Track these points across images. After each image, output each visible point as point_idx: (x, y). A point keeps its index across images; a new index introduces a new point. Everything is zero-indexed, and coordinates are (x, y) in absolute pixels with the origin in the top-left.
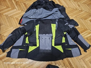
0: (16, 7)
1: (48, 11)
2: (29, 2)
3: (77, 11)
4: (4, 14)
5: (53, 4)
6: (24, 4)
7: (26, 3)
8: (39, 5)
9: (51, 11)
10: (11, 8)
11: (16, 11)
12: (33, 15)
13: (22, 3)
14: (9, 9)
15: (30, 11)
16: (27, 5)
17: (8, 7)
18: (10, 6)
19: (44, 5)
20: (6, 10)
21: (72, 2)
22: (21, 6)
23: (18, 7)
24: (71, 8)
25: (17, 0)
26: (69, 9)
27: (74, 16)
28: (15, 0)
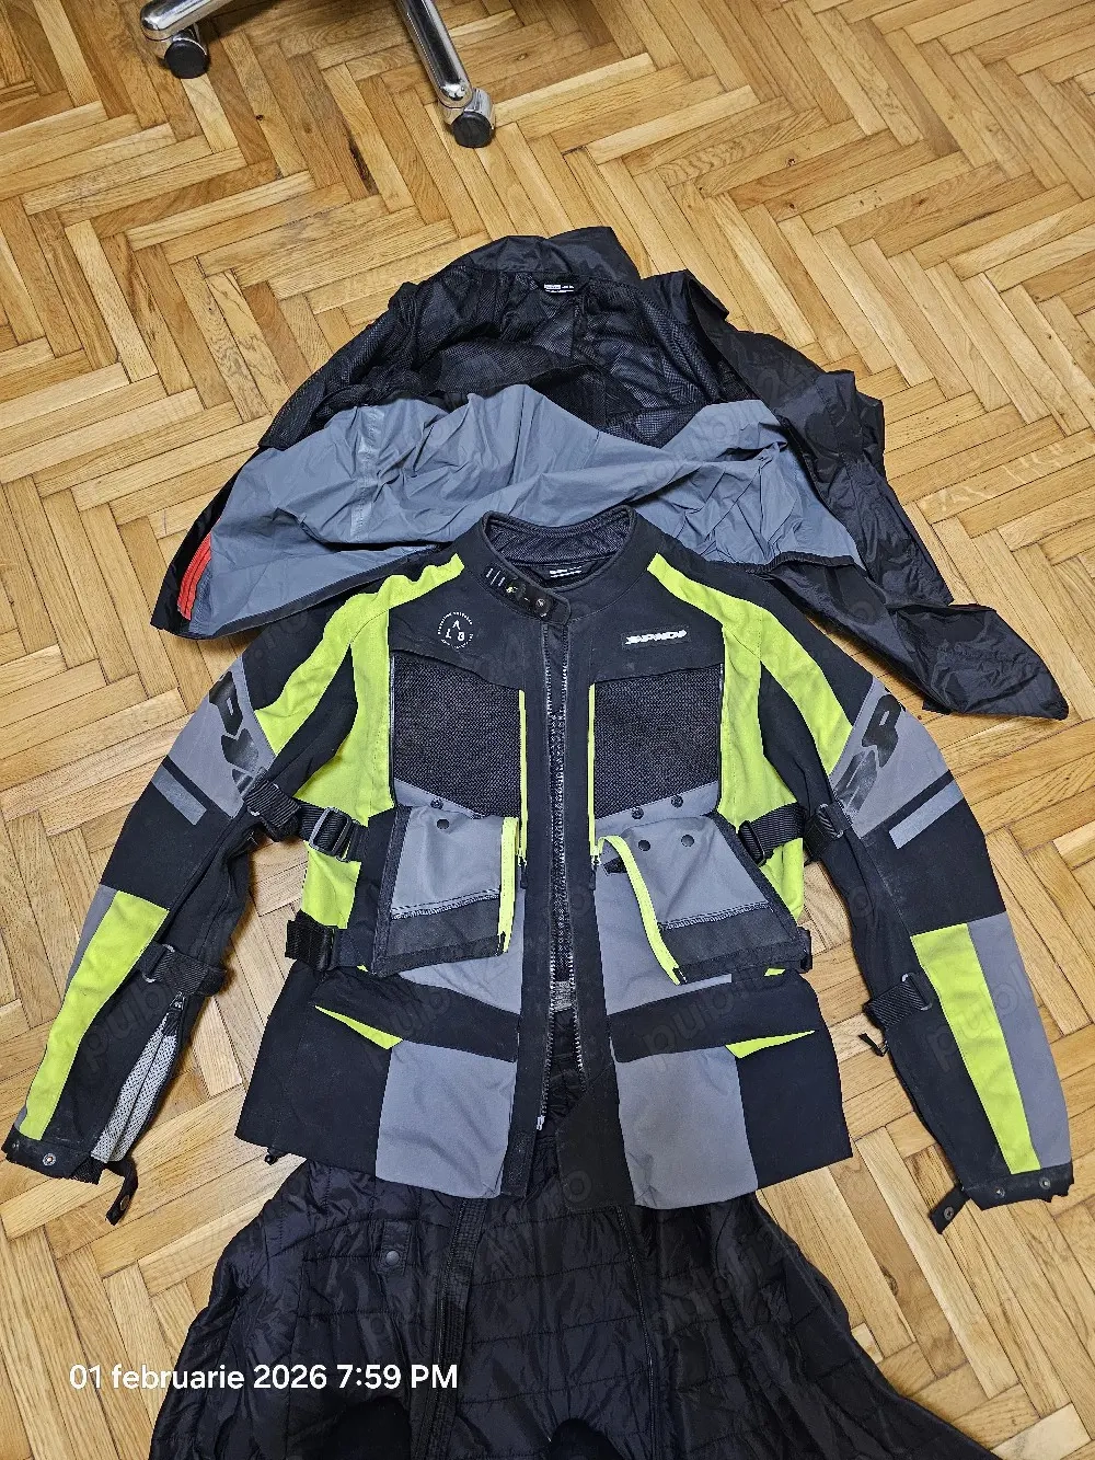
0: (130, 342)
1: (610, 442)
2: (328, 273)
3: (1059, 456)
5: (694, 326)
6: (258, 295)
7: (282, 287)
8: (482, 334)
9: (661, 440)
10: (39, 354)
11: (113, 407)
12: (372, 494)
13: (222, 284)
15: (339, 423)
16: (295, 317)
17: (2, 334)
18: (30, 317)
19: (555, 342)
21: (1002, 316)
22: (209, 324)
23: (149, 338)
24: (966, 409)
25: (142, 235)
26: (945, 415)
27: (1016, 532)
28: (109, 227)
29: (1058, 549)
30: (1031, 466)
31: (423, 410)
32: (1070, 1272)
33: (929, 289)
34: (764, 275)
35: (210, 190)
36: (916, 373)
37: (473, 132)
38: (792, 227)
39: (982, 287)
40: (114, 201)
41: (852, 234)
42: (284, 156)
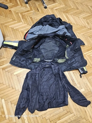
0: (22, 21)
1: (54, 28)
2: (36, 17)
3: (85, 29)
4: (10, 27)
5: (60, 21)
6: (31, 18)
7: (33, 17)
8: (45, 21)
9: (57, 28)
10: (17, 21)
11: (21, 25)
12: (38, 31)
13: (29, 17)
14: (15, 22)
15: (36, 27)
16: (33, 19)
17: (14, 20)
18: (16, 19)
19: (50, 22)
20: (12, 23)
21: (81, 20)
22: (28, 20)
23: (24, 20)
24: (79, 26)
25: (23, 14)
26: (77, 26)
27: (82, 34)
28: (21, 13)
29: (85, 35)
30: (83, 29)
31: (42, 26)
32: (84, 80)
33: (76, 18)
34: (65, 17)
35: (28, 11)
36: (75, 23)
37: (46, 8)
38: (67, 14)
39: (80, 18)
40: (22, 12)
41: (71, 14)
42: (33, 9)
